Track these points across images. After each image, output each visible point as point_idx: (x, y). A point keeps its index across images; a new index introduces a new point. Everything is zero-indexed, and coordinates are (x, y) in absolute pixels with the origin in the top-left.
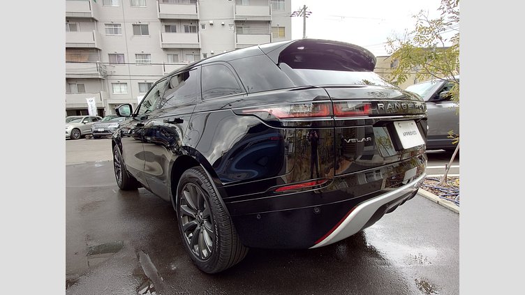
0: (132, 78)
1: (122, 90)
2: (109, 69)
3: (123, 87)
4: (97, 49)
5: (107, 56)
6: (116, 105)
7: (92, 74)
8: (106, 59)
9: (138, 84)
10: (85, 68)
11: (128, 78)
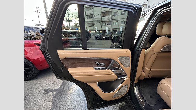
0: (119, 20)
1: (116, 24)
2: (113, 17)
3: (116, 23)
4: (111, 11)
5: (113, 13)
6: (113, 29)
7: (109, 20)
8: (113, 14)
9: (121, 22)
10: (107, 18)
11: (118, 20)
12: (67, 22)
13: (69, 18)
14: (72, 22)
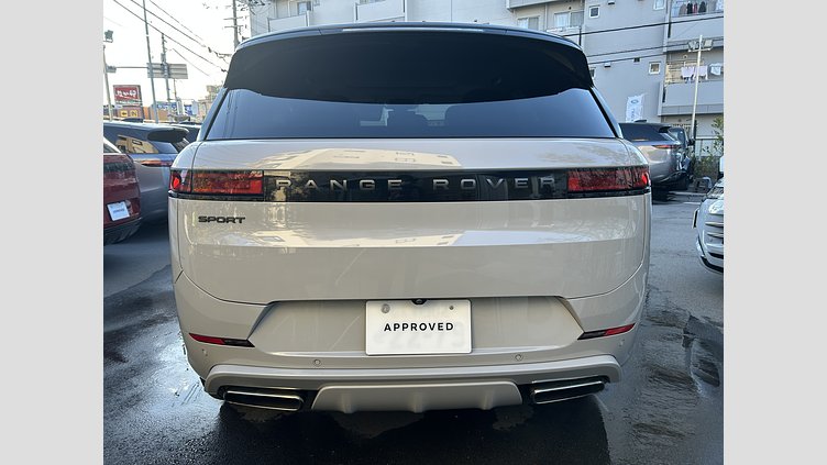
12: (151, 75)
13: (163, 56)
14: (185, 76)
